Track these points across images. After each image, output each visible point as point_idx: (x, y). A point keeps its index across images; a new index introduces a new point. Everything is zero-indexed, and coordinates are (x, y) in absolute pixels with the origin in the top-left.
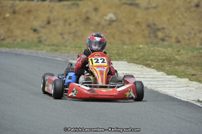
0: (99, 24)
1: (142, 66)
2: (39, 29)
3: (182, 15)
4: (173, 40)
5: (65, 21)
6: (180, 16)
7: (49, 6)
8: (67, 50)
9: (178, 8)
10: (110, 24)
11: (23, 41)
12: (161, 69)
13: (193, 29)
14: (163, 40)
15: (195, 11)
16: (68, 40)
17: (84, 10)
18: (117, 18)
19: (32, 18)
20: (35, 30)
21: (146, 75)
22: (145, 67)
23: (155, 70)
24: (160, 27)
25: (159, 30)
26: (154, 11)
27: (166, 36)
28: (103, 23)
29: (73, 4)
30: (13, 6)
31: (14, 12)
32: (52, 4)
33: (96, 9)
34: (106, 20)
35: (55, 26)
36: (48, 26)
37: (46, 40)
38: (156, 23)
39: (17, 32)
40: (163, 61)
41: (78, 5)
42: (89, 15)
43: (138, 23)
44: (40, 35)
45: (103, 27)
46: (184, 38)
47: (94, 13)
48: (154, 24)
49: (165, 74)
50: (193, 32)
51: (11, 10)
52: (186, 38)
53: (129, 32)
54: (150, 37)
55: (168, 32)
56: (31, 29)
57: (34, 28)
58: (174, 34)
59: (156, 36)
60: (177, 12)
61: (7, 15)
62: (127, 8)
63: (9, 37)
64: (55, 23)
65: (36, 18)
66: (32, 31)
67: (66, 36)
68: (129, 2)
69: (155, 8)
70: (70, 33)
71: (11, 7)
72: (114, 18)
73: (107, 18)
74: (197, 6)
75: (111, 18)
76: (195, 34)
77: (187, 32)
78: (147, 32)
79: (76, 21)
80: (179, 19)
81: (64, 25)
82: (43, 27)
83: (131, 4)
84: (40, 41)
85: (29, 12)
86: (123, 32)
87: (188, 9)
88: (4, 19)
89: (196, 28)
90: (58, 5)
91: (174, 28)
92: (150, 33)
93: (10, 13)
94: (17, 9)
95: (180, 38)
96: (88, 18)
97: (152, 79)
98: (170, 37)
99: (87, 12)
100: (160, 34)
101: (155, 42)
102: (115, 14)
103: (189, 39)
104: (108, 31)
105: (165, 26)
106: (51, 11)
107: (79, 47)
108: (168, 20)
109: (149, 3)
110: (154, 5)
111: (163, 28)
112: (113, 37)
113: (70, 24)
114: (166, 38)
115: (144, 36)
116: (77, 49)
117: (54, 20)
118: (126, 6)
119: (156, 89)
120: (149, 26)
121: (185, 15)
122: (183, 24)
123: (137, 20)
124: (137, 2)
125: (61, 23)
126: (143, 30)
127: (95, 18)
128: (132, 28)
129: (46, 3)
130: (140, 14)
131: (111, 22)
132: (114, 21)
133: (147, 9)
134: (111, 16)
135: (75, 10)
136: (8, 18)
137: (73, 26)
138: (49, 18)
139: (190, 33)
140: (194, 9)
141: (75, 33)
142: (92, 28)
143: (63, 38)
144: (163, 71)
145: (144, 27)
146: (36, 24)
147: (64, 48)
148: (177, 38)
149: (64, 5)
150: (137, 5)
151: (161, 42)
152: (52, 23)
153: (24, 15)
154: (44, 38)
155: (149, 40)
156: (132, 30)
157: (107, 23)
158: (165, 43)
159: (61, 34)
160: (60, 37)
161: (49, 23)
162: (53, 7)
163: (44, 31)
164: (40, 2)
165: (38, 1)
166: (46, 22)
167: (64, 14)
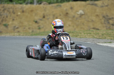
0: (74, 17)
2: (38, 21)
5: (54, 15)
7: (43, 7)
10: (80, 17)
11: (29, 28)
17: (65, 9)
18: (84, 12)
19: (34, 14)
20: (36, 22)
24: (111, 17)
25: (110, 19)
26: (106, 8)
28: (76, 16)
29: (58, 6)
30: (22, 8)
31: (23, 12)
32: (45, 6)
33: (72, 8)
34: (78, 14)
35: (48, 19)
36: (44, 19)
37: (43, 28)
38: (108, 15)
39: (26, 23)
41: (60, 6)
42: (68, 12)
43: (97, 15)
44: (39, 24)
45: (77, 18)
47: (70, 11)
48: (107, 16)
51: (21, 11)
53: (92, 21)
54: (105, 23)
56: (34, 21)
57: (35, 20)
59: (109, 23)
61: (19, 13)
62: (90, 6)
63: (21, 26)
64: (48, 17)
65: (36, 14)
66: (34, 23)
69: (107, 6)
72: (83, 13)
73: (79, 13)
75: (81, 13)
78: (103, 20)
79: (60, 15)
82: (41, 20)
83: (92, 4)
84: (40, 28)
85: (32, 11)
86: (88, 21)
88: (17, 16)
90: (49, 6)
92: (105, 21)
93: (20, 12)
94: (24, 9)
96: (67, 13)
99: (66, 10)
100: (111, 22)
101: (108, 26)
102: (83, 11)
104: (80, 21)
106: (45, 10)
109: (103, 3)
110: (106, 4)
111: (113, 18)
112: (83, 24)
113: (57, 18)
115: (102, 23)
117: (47, 16)
118: (89, 5)
120: (104, 17)
125: (51, 17)
126: (101, 20)
127: (71, 13)
128: (94, 18)
129: (42, 5)
130: (98, 10)
131: (81, 15)
132: (83, 15)
133: (102, 7)
134: (81, 12)
135: (59, 9)
136: (19, 15)
138: (44, 14)
142: (70, 19)
145: (101, 17)
146: (37, 18)
149: (52, 6)
150: (96, 5)
151: (112, 26)
152: (46, 17)
153: (29, 13)
154: (42, 26)
155: (105, 25)
156: (94, 20)
157: (79, 16)
161: (44, 17)
162: (46, 8)
163: (41, 22)
164: (38, 5)
165: (36, 4)
166: (42, 17)
167: (53, 12)
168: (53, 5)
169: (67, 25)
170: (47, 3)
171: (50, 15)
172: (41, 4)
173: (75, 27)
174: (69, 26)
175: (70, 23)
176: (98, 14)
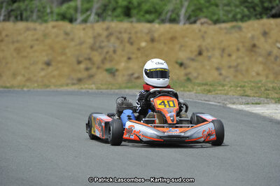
0: (269, 54)
2: (186, 62)
5: (223, 50)
7: (200, 31)
8: (224, 90)
16: (227, 77)
17: (250, 35)
19: (177, 47)
20: (181, 65)
28: (275, 52)
29: (233, 27)
30: (150, 31)
31: (153, 40)
32: (204, 28)
33: (265, 34)
34: (279, 48)
35: (209, 58)
36: (200, 58)
37: (196, 78)
41: (240, 28)
42: (256, 42)
44: (189, 70)
45: (276, 58)
47: (262, 39)
51: (148, 38)
56: (177, 63)
57: (180, 61)
61: (143, 44)
64: (209, 54)
66: (177, 66)
67: (223, 72)
70: (230, 67)
71: (148, 33)
79: (238, 50)
81: (222, 56)
82: (193, 60)
84: (189, 79)
85: (173, 39)
88: (139, 49)
90: (213, 29)
93: (146, 41)
94: (156, 35)
96: (254, 46)
99: (253, 37)
106: (203, 37)
107: (240, 87)
113: (230, 55)
116: (239, 89)
117: (208, 50)
125: (217, 53)
127: (265, 46)
129: (197, 26)
135: (236, 35)
136: (143, 48)
137: (234, 57)
138: (200, 46)
141: (238, 65)
142: (260, 59)
143: (221, 74)
146: (183, 56)
149: (221, 29)
152: (205, 54)
153: (165, 43)
154: (194, 75)
159: (218, 69)
160: (216, 73)
161: (200, 53)
162: (205, 32)
163: (194, 65)
164: (187, 26)
165: (185, 24)
166: (196, 53)
167: (222, 42)
168: (223, 25)
169: (254, 74)
170: (210, 22)
171: (214, 49)
172: (195, 22)
173: (271, 76)
174: (258, 74)
175: (260, 68)
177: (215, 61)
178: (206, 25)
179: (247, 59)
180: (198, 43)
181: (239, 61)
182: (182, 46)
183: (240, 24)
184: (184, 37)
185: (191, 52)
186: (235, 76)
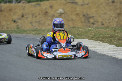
1: (99, 41)
2: (17, 20)
3: (104, 8)
4: (100, 24)
5: (33, 15)
6: (103, 9)
7: (22, 6)
8: (45, 33)
9: (101, 4)
11: (7, 28)
12: (111, 43)
13: (111, 16)
14: (93, 24)
15: (112, 5)
17: (44, 8)
18: (64, 11)
19: (12, 14)
20: (15, 21)
21: (104, 47)
22: (101, 42)
23: (108, 44)
24: (91, 16)
25: (90, 18)
26: (87, 6)
27: (95, 21)
28: (56, 15)
29: (37, 4)
31: (1, 11)
32: (24, 5)
33: (51, 7)
34: (58, 13)
35: (27, 18)
36: (23, 18)
37: (22, 27)
38: (89, 13)
39: (4, 23)
40: (109, 37)
41: (40, 5)
42: (47, 10)
43: (77, 14)
44: (18, 24)
46: (106, 22)
47: (50, 9)
48: (88, 14)
49: (115, 46)
50: (111, 18)
52: (108, 22)
53: (72, 20)
54: (85, 22)
55: (96, 19)
56: (13, 21)
57: (14, 20)
58: (100, 20)
59: (89, 22)
60: (101, 6)
62: (70, 5)
64: (27, 16)
65: (15, 13)
66: (13, 22)
67: (34, 24)
68: (71, 1)
69: (87, 4)
70: (36, 22)
73: (58, 12)
74: (113, 2)
75: (61, 12)
76: (113, 19)
77: (108, 18)
78: (83, 19)
79: (40, 14)
80: (103, 10)
81: (32, 17)
82: (20, 19)
83: (73, 3)
84: (18, 28)
85: (10, 10)
86: (68, 20)
87: (107, 4)
89: (113, 15)
90: (28, 5)
91: (100, 16)
92: (85, 20)
94: (3, 8)
95: (104, 22)
96: (47, 12)
97: (109, 50)
98: (98, 22)
99: (46, 9)
100: (91, 20)
101: (89, 25)
102: (63, 9)
103: (109, 23)
105: (94, 15)
106: (24, 9)
108: (96, 11)
109: (83, 1)
110: (87, 3)
111: (93, 17)
113: (36, 17)
114: (95, 23)
115: (82, 22)
117: (26, 15)
119: (115, 56)
120: (84, 16)
121: (106, 8)
122: (105, 14)
123: (76, 12)
124: (76, 1)
125: (31, 16)
126: (81, 18)
127: (51, 12)
128: (74, 17)
129: (21, 4)
130: (78, 9)
132: (62, 14)
133: (83, 5)
134: (61, 10)
135: (38, 8)
137: (38, 17)
138: (22, 13)
139: (110, 19)
140: (112, 4)
141: (39, 22)
142: (49, 18)
143: (32, 25)
144: (113, 44)
145: (81, 16)
146: (15, 17)
147: (43, 32)
148: (102, 22)
149: (31, 5)
150: (76, 3)
151: (92, 25)
152: (25, 16)
153: (7, 12)
154: (21, 25)
155: (85, 24)
156: (74, 19)
157: (59, 15)
158: (95, 26)
159: (31, 23)
160: (30, 25)
161: (23, 16)
162: (25, 7)
163: (20, 21)
164: (16, 4)
165: (15, 3)
166: (21, 16)
167: (32, 11)
168: (33, 4)
169: (47, 25)
170: (26, 2)
171: (29, 14)
172: (20, 2)
174: (49, 25)
175: (49, 22)
176: (78, 12)
177: (29, 20)
178: (25, 4)
179: (43, 18)
180: (22, 11)
181: (40, 19)
182: (14, 13)
183: (40, 3)
184: (15, 9)
185: (19, 16)
186: (39, 26)
